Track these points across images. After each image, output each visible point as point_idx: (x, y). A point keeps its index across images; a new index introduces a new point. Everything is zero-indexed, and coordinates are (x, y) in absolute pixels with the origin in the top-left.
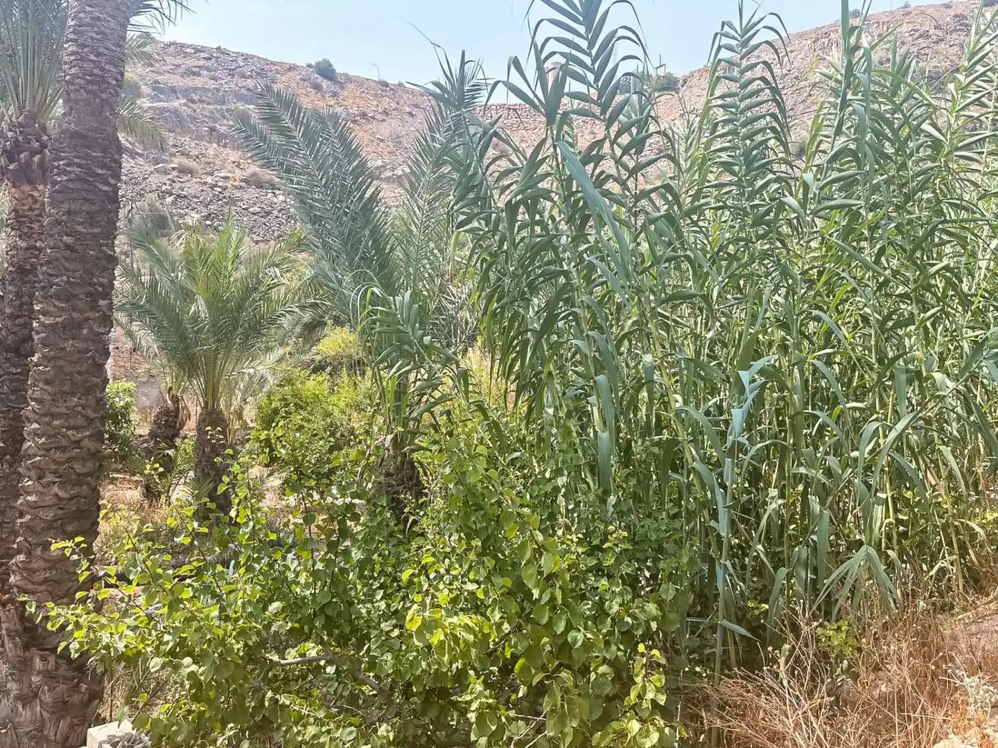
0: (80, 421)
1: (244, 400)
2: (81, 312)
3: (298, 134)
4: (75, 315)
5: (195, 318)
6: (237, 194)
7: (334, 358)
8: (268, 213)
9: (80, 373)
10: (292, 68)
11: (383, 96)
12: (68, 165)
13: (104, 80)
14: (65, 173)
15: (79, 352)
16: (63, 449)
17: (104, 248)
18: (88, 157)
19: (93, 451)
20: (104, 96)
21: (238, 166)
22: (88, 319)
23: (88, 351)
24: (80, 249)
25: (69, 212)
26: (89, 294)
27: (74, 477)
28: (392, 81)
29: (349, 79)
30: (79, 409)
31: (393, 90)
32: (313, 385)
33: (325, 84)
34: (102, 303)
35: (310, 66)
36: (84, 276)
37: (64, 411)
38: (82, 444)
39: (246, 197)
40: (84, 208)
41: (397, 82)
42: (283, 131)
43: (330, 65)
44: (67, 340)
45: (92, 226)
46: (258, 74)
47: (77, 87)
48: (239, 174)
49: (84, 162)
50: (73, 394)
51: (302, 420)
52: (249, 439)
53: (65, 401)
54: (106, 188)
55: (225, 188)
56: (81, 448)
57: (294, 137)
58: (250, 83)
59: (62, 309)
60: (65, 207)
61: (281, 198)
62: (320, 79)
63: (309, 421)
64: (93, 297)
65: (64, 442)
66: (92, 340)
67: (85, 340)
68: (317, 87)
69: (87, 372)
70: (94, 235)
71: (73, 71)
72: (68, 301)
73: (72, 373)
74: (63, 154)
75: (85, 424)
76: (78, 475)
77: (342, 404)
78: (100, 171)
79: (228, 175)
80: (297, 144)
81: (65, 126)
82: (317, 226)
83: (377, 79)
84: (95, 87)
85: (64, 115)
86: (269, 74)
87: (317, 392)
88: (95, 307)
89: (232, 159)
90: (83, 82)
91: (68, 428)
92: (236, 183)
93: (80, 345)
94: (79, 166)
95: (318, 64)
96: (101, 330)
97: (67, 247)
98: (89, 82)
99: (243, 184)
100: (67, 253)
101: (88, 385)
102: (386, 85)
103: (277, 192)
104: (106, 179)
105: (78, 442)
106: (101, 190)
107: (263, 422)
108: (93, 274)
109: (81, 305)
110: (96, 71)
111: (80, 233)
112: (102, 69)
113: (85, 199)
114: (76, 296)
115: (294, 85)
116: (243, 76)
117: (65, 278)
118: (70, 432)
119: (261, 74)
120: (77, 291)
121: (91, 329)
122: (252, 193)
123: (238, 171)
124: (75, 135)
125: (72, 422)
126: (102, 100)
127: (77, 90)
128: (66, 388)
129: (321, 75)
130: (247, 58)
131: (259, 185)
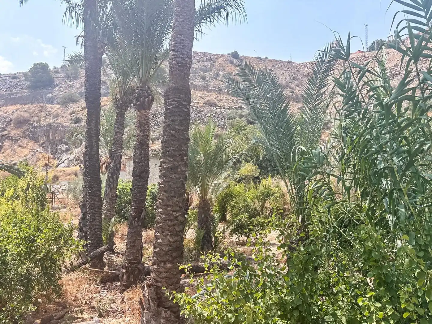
0: (178, 208)
1: (212, 194)
2: (178, 162)
3: (254, 81)
4: (176, 163)
5: (199, 161)
6: (202, 109)
7: (246, 176)
8: (214, 116)
9: (177, 188)
10: (222, 56)
11: (259, 64)
12: (172, 101)
13: (185, 65)
14: (171, 105)
15: (177, 179)
16: (171, 220)
17: (186, 135)
18: (180, 97)
19: (182, 221)
20: (185, 72)
21: (202, 98)
22: (180, 165)
23: (180, 178)
24: (177, 136)
25: (173, 121)
26: (180, 155)
27: (175, 232)
28: (263, 57)
29: (244, 57)
30: (177, 203)
31: (263, 60)
32: (239, 188)
33: (235, 61)
34: (185, 158)
35: (229, 54)
36: (179, 147)
37: (171, 204)
38: (178, 218)
39: (205, 110)
40: (178, 119)
41: (265, 57)
42: (248, 80)
43: (237, 53)
44: (172, 174)
45: (181, 126)
46: (209, 60)
47: (175, 69)
48: (202, 101)
49: (178, 99)
50: (175, 197)
51: (234, 203)
52: (213, 210)
53: (172, 200)
54: (186, 110)
55: (197, 107)
56: (178, 220)
57: (253, 82)
58: (206, 64)
59: (170, 161)
60: (172, 118)
61: (219, 110)
62: (233, 59)
63: (237, 204)
64: (182, 156)
65: (172, 218)
66: (182, 174)
67: (179, 174)
68: (232, 63)
69: (180, 187)
70: (182, 130)
71: (174, 62)
72: (173, 158)
73: (174, 188)
74: (170, 97)
75: (179, 209)
76: (177, 231)
77: (251, 197)
78: (184, 103)
79: (198, 101)
80: (254, 85)
81: (171, 85)
82: (261, 121)
83: (256, 57)
84: (182, 68)
85: (170, 81)
86: (213, 59)
87: (240, 191)
88: (182, 160)
89: (199, 95)
90: (177, 67)
91: (173, 211)
92: (202, 105)
93: (177, 176)
94: (176, 101)
95: (232, 53)
96: (184, 169)
97: (172, 135)
98: (179, 66)
99: (204, 105)
100: (173, 138)
101: (180, 193)
102: (260, 59)
103: (217, 107)
104: (186, 106)
105: (177, 217)
106: (184, 111)
107: (218, 203)
108: (182, 146)
109: (178, 159)
110: (182, 61)
111: (177, 130)
112: (185, 60)
113: (179, 115)
114: (176, 156)
115: (223, 63)
116: (203, 61)
117: (172, 148)
118: (174, 213)
119: (210, 60)
120: (176, 153)
121: (181, 169)
122: (208, 108)
123: (201, 100)
124: (175, 89)
125: (174, 208)
126: (185, 73)
127: (175, 70)
128: (172, 194)
129: (233, 57)
130: (204, 54)
131: (210, 105)
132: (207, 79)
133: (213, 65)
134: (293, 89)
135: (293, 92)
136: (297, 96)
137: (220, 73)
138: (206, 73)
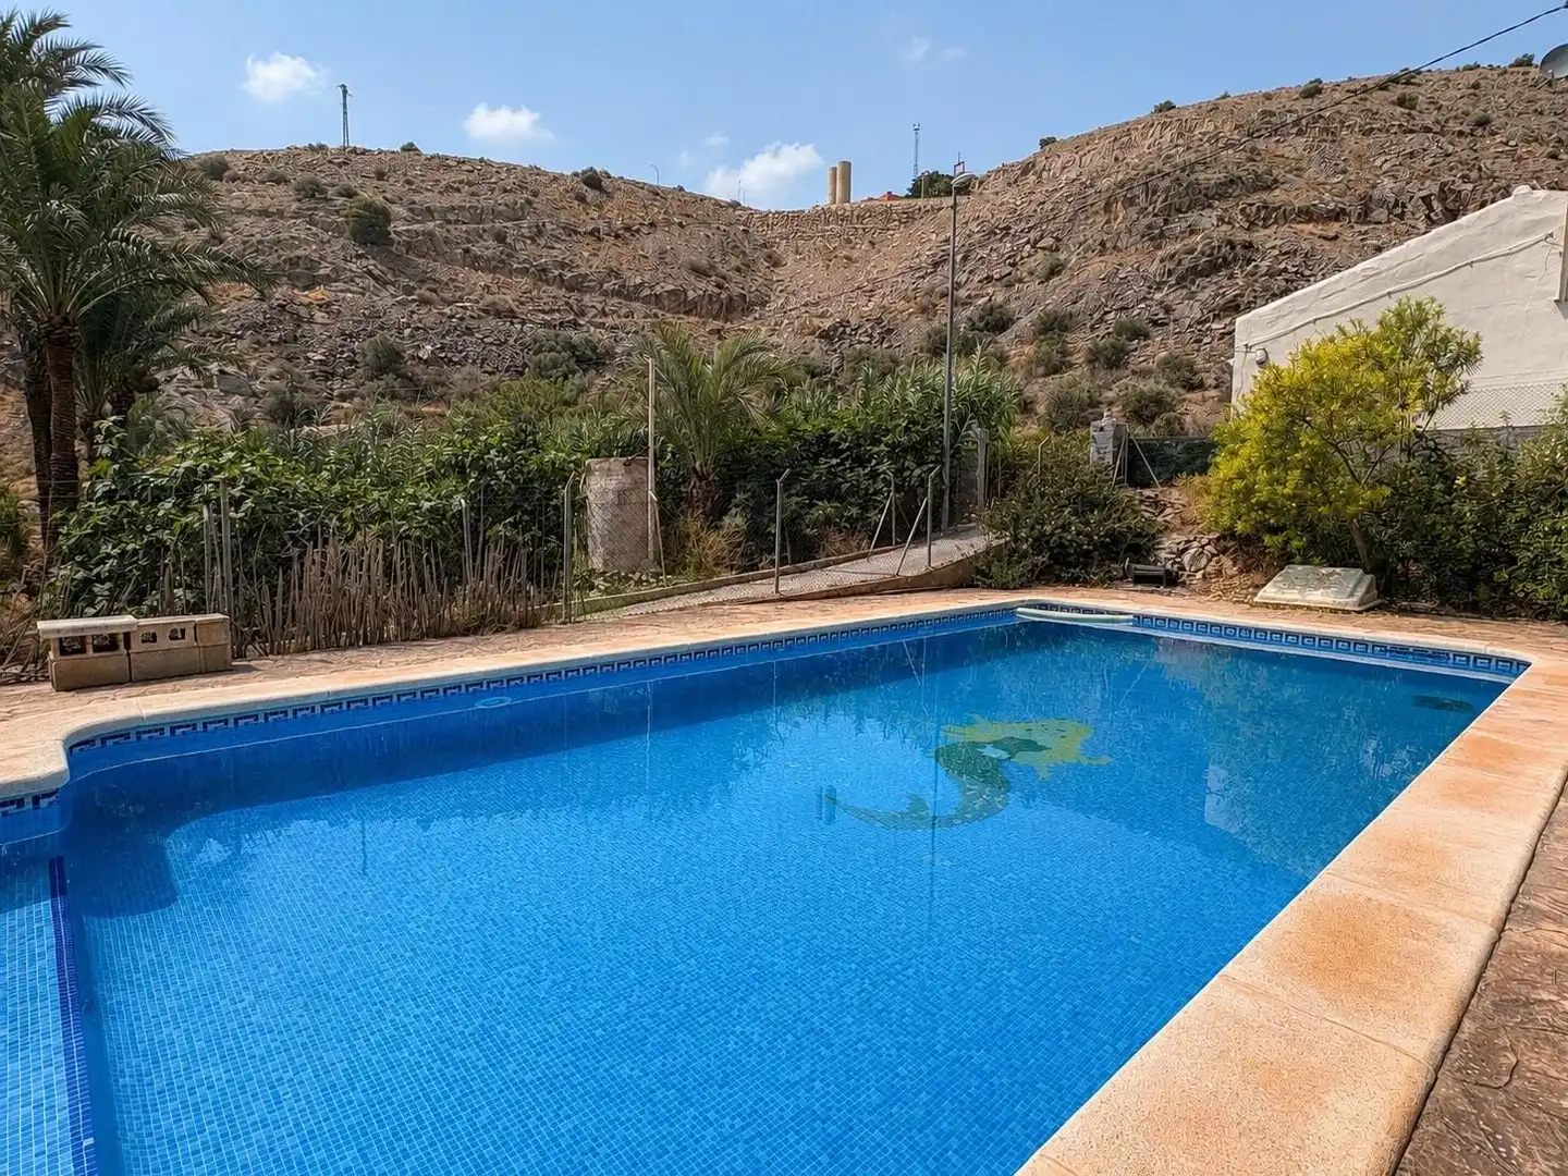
6: (474, 323)
8: (503, 344)
10: (556, 178)
33: (590, 194)
35: (576, 174)
39: (483, 327)
43: (598, 173)
46: (520, 187)
58: (510, 198)
62: (585, 188)
68: (582, 199)
79: (470, 303)
86: (532, 186)
92: (475, 312)
95: (584, 173)
99: (482, 312)
103: (517, 322)
115: (557, 197)
116: (504, 190)
122: (490, 323)
129: (586, 183)
130: (510, 169)
131: (498, 314)
132: (508, 240)
133: (529, 203)
134: (724, 278)
135: (719, 286)
136: (730, 299)
137: (549, 226)
138: (509, 224)
